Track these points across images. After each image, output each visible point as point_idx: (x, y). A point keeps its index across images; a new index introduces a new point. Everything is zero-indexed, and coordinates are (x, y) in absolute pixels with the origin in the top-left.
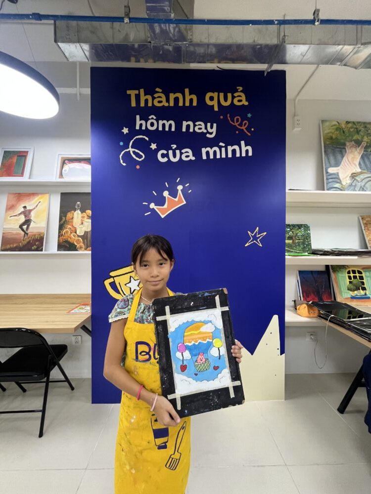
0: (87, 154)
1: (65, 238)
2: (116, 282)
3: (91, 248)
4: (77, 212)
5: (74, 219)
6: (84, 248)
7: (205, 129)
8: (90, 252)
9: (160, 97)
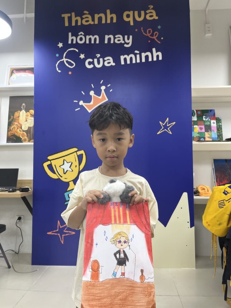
0: (31, 64)
1: (12, 132)
2: (52, 164)
3: (33, 140)
4: (22, 111)
5: (20, 117)
6: (28, 140)
7: (123, 40)
8: (33, 143)
9: (87, 18)
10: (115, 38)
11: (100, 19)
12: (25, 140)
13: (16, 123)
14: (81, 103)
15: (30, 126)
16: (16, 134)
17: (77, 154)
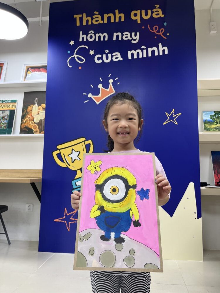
0: (45, 63)
1: (25, 125)
2: (61, 153)
3: (44, 132)
4: (35, 105)
5: (32, 111)
6: (39, 132)
7: (131, 37)
8: (43, 135)
9: (98, 17)
10: (123, 35)
11: (109, 18)
12: (36, 132)
13: (29, 116)
14: (90, 95)
15: (41, 119)
16: (28, 126)
17: (85, 144)
